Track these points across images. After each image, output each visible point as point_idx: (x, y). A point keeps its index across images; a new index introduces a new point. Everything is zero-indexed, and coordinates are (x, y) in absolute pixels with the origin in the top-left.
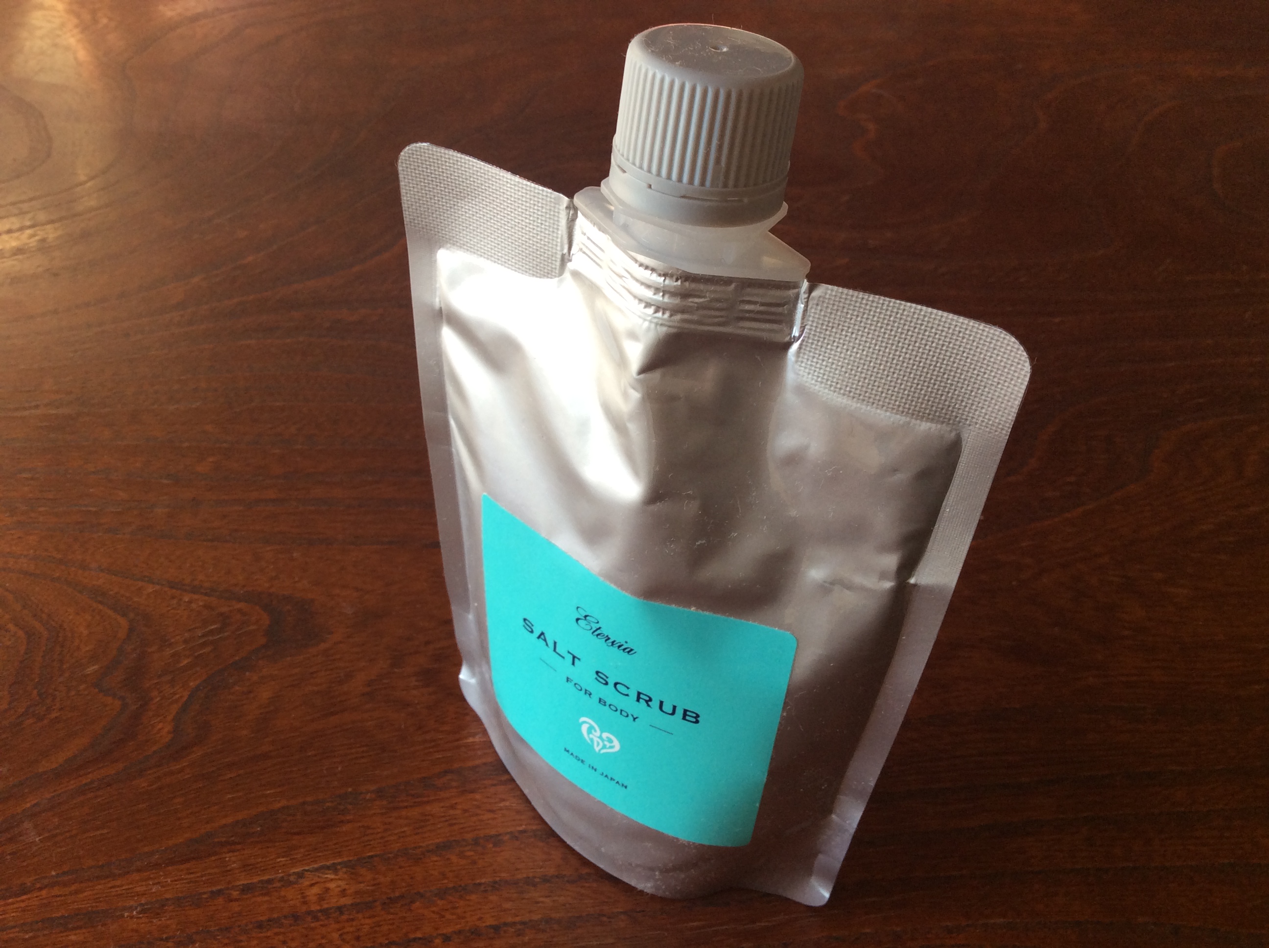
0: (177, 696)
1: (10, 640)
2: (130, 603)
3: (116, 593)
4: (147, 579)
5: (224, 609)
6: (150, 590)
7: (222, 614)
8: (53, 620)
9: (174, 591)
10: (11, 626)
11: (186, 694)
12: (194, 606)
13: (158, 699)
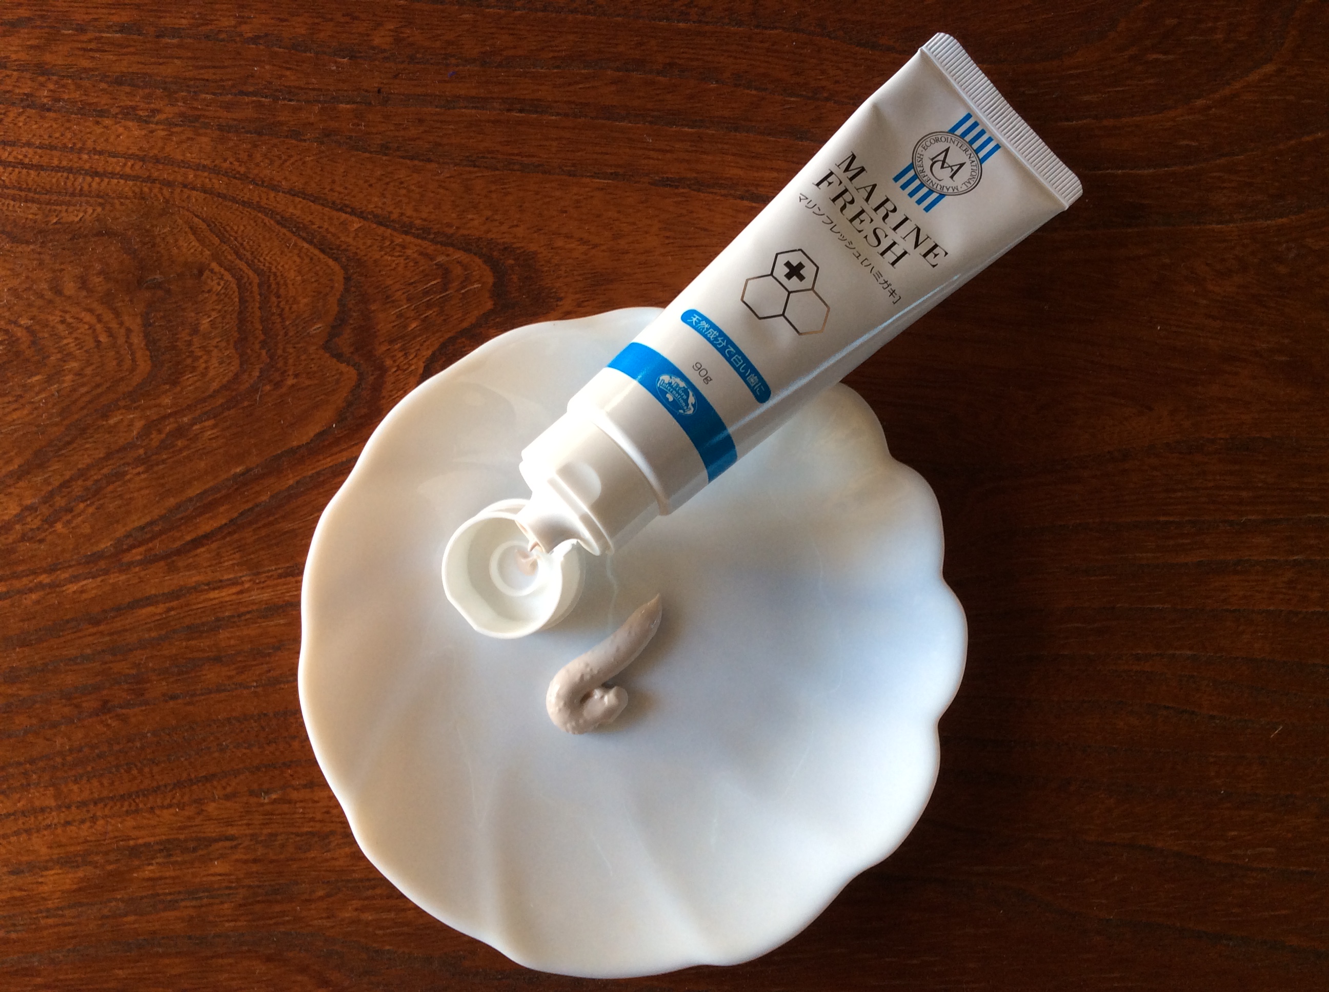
0: (413, 367)
1: (219, 284)
2: (338, 242)
3: (319, 227)
4: (349, 210)
5: (441, 259)
6: (356, 226)
7: (439, 265)
8: (259, 261)
9: (383, 229)
10: (214, 265)
11: (422, 365)
12: (409, 252)
13: (394, 370)
